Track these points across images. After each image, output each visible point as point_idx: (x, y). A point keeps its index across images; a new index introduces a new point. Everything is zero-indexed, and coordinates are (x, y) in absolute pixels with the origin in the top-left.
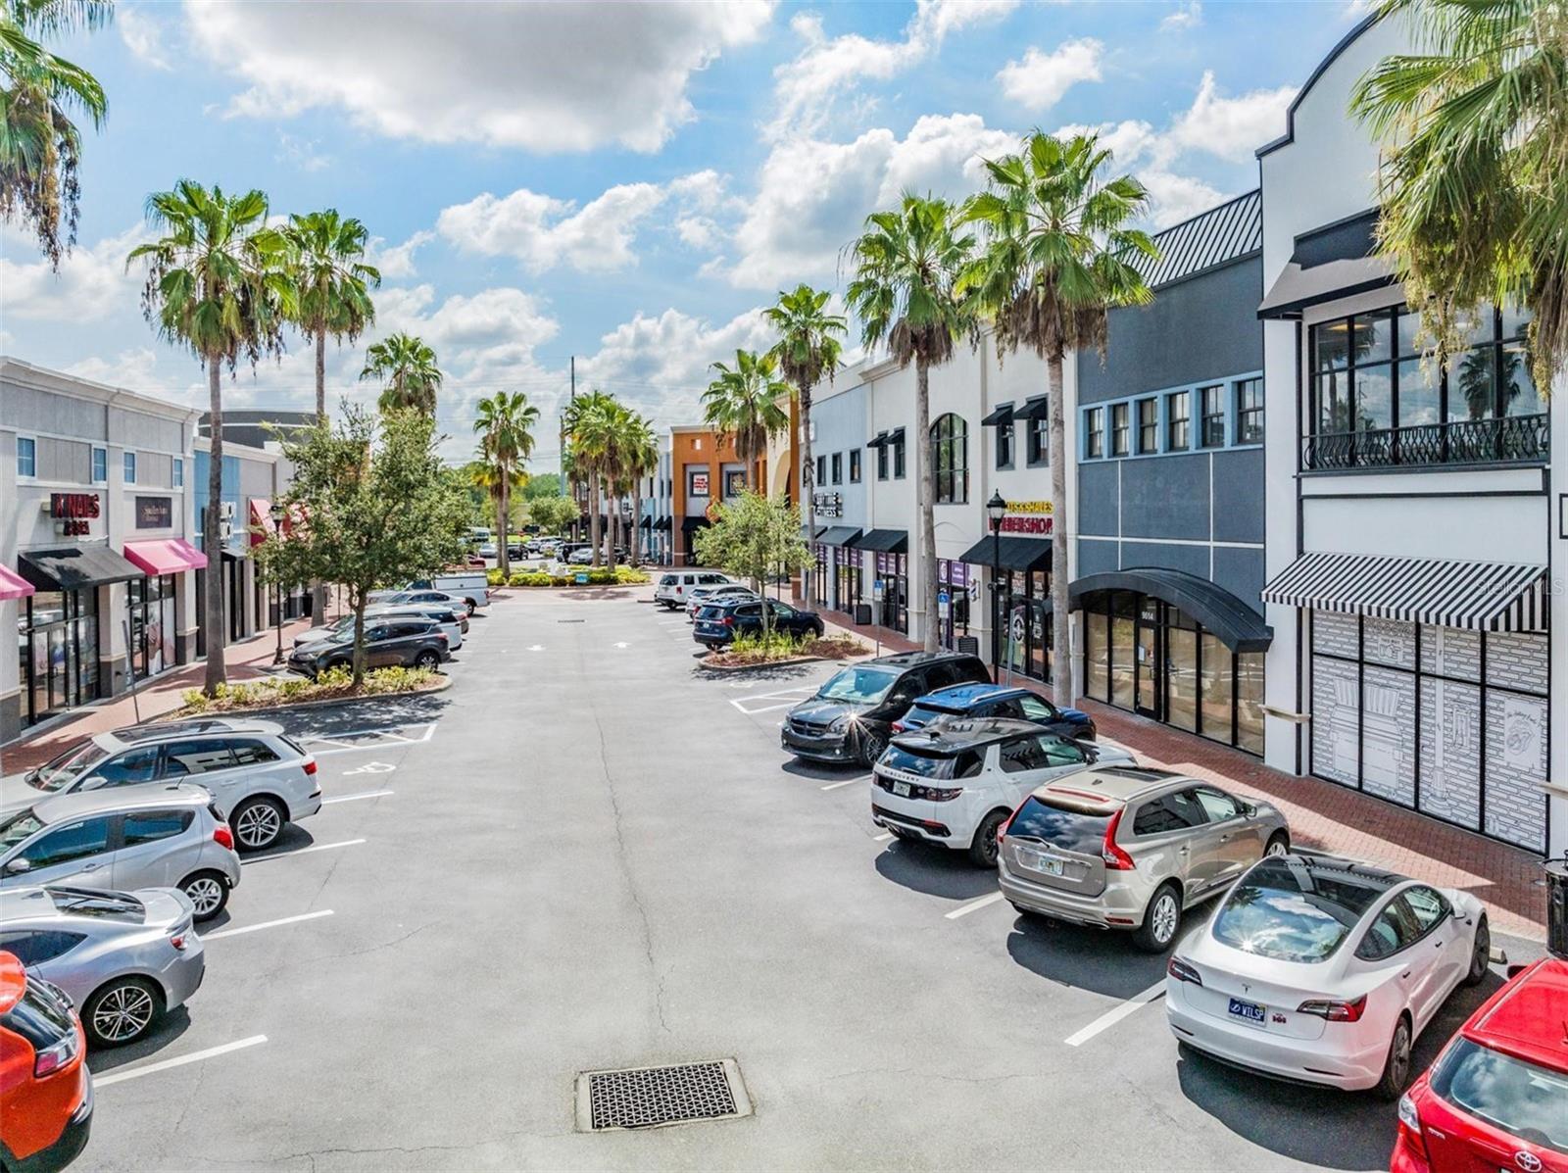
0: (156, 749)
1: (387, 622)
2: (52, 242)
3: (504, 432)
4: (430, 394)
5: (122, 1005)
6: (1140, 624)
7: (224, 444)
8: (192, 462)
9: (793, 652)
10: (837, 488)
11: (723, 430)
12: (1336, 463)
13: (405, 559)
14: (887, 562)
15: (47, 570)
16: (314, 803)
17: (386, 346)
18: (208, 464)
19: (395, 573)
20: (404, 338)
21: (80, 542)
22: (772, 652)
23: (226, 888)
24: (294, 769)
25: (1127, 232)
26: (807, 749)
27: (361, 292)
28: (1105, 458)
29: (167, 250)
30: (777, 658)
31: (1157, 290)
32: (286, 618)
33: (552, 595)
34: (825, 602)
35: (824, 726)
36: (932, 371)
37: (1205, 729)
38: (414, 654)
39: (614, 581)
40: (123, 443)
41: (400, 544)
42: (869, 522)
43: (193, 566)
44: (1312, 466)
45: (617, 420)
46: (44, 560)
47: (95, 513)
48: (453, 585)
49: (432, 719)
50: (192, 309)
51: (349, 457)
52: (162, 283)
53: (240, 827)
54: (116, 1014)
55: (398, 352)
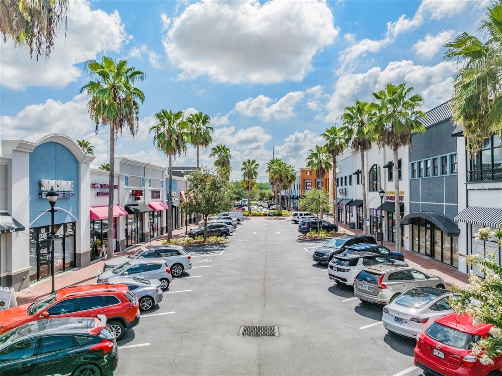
0: (154, 251)
1: (214, 224)
2: (133, 131)
3: (250, 171)
4: (228, 161)
5: (146, 302)
6: (426, 228)
7: (172, 176)
8: (165, 182)
9: (327, 236)
10: (346, 187)
11: (312, 170)
12: (477, 179)
13: (217, 207)
14: (360, 209)
15: (131, 209)
16: (190, 266)
17: (216, 148)
18: (169, 182)
19: (214, 211)
20: (221, 145)
21: (138, 202)
22: (320, 235)
23: (169, 283)
24: (186, 257)
25: (416, 111)
26: (320, 261)
27: (208, 134)
28: (417, 178)
29: (159, 127)
30: (321, 237)
31: (427, 128)
32: (189, 224)
33: (263, 219)
34: (343, 222)
35: (323, 254)
36: (365, 153)
37: (444, 260)
38: (220, 233)
39: (281, 215)
40: (148, 177)
41: (215, 203)
42: (355, 197)
43: (165, 209)
44: (471, 180)
45: (282, 167)
46: (130, 206)
47: (142, 195)
48: (234, 214)
49: (223, 250)
50: (165, 142)
51: (203, 180)
52: (158, 136)
53: (173, 271)
54: (144, 304)
55: (219, 150)
